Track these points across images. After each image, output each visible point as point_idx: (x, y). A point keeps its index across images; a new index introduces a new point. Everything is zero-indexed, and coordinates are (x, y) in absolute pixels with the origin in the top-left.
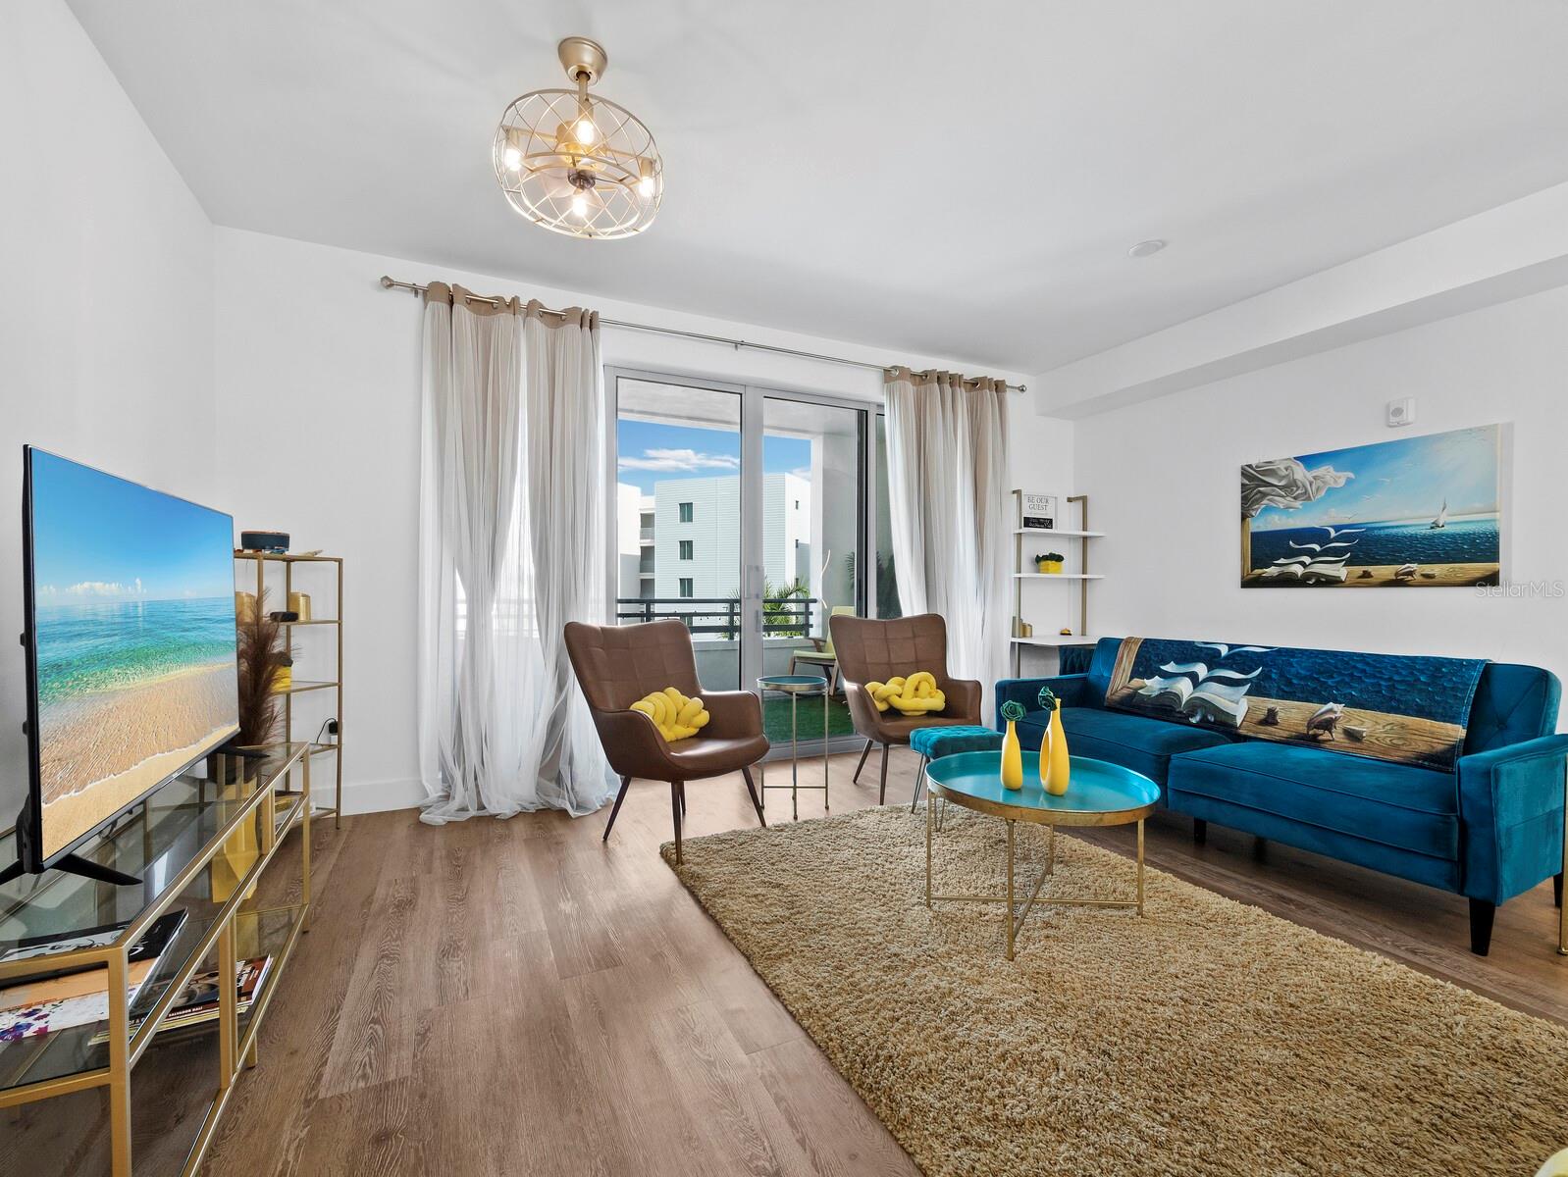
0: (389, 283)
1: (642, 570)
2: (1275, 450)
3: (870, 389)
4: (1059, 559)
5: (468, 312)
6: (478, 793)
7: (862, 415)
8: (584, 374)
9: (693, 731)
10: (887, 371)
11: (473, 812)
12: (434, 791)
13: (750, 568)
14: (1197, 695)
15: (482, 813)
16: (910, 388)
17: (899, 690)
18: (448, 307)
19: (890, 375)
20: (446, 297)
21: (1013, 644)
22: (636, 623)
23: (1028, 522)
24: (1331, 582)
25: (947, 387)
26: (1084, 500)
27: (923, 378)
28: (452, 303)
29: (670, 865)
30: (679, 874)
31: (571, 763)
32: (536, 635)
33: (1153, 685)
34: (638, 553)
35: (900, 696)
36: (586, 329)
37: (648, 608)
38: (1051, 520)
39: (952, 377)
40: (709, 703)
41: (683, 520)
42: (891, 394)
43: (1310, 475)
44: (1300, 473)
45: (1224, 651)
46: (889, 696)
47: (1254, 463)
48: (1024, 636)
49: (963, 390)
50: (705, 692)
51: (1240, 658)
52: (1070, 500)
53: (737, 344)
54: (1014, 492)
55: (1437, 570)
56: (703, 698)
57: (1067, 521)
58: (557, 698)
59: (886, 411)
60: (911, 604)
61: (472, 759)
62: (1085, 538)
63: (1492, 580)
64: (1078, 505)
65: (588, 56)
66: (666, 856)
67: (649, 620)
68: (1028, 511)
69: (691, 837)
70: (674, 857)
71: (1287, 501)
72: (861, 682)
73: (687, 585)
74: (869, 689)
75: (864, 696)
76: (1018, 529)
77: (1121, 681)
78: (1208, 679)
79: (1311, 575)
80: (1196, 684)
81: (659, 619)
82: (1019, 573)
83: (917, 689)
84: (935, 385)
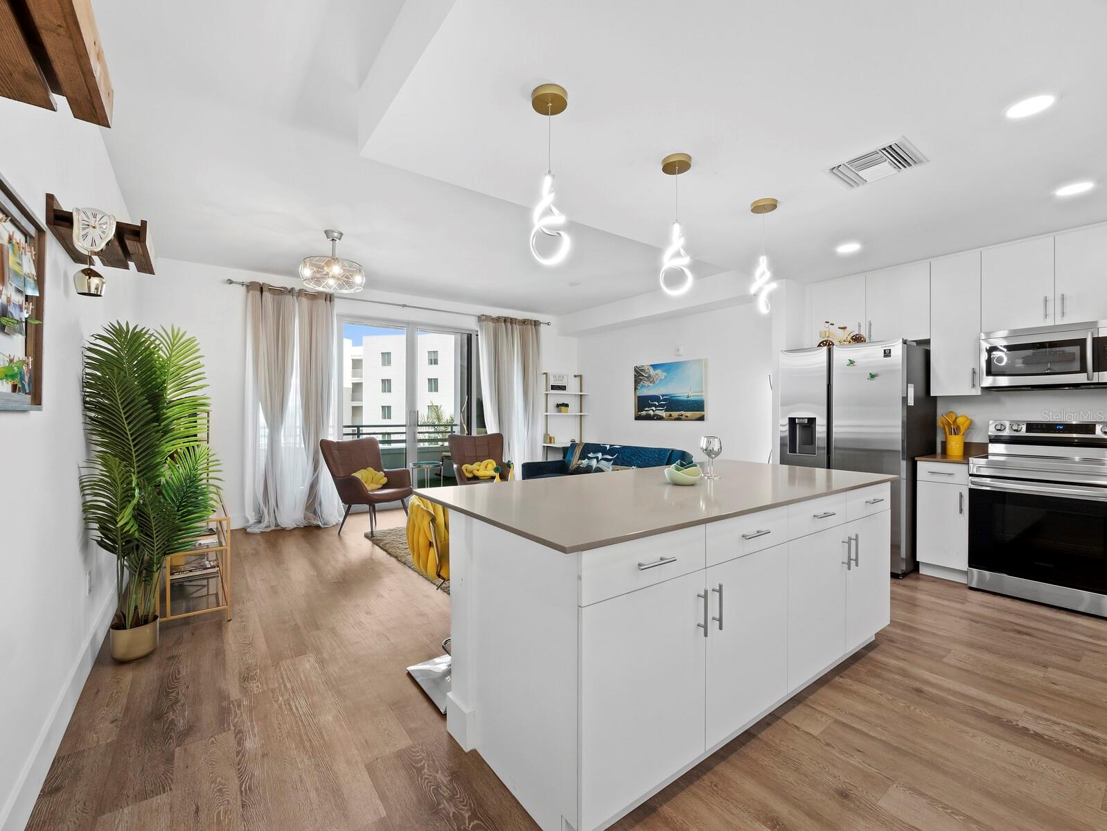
0: (230, 282)
1: (353, 400)
2: (645, 362)
3: (471, 324)
4: (567, 405)
5: (269, 294)
6: (276, 519)
7: (469, 337)
8: (327, 320)
9: (380, 486)
10: (479, 317)
11: (273, 528)
12: (252, 519)
13: (411, 411)
14: (597, 464)
15: (276, 528)
16: (491, 324)
17: (478, 468)
18: (259, 293)
19: (481, 319)
20: (259, 288)
21: (544, 446)
22: (352, 438)
23: (553, 388)
24: (660, 418)
25: (509, 324)
26: (580, 376)
27: (498, 320)
28: (262, 292)
29: (369, 539)
30: (372, 541)
31: (320, 505)
32: (303, 446)
33: (585, 462)
34: (351, 387)
35: (478, 470)
36: (328, 302)
37: (358, 430)
38: (565, 386)
39: (511, 319)
40: (387, 474)
41: (384, 364)
42: (481, 327)
43: (655, 373)
44: (652, 372)
45: (608, 447)
46: (472, 470)
47: (638, 366)
48: (550, 442)
49: (517, 325)
50: (385, 470)
51: (612, 451)
52: (575, 376)
53: (404, 306)
54: (544, 374)
55: (689, 414)
56: (384, 472)
57: (573, 387)
58: (314, 475)
59: (479, 334)
60: (492, 428)
61: (272, 502)
62: (581, 395)
63: (702, 419)
64: (578, 379)
65: (336, 234)
66: (366, 536)
67: (358, 437)
68: (552, 382)
69: (379, 529)
70: (371, 536)
71: (647, 383)
72: (461, 465)
73: (386, 411)
74: (464, 467)
75: (459, 469)
76: (547, 391)
77: (575, 461)
78: (602, 459)
79: (655, 415)
80: (598, 461)
81: (364, 437)
82: (547, 412)
83: (486, 467)
84: (503, 324)
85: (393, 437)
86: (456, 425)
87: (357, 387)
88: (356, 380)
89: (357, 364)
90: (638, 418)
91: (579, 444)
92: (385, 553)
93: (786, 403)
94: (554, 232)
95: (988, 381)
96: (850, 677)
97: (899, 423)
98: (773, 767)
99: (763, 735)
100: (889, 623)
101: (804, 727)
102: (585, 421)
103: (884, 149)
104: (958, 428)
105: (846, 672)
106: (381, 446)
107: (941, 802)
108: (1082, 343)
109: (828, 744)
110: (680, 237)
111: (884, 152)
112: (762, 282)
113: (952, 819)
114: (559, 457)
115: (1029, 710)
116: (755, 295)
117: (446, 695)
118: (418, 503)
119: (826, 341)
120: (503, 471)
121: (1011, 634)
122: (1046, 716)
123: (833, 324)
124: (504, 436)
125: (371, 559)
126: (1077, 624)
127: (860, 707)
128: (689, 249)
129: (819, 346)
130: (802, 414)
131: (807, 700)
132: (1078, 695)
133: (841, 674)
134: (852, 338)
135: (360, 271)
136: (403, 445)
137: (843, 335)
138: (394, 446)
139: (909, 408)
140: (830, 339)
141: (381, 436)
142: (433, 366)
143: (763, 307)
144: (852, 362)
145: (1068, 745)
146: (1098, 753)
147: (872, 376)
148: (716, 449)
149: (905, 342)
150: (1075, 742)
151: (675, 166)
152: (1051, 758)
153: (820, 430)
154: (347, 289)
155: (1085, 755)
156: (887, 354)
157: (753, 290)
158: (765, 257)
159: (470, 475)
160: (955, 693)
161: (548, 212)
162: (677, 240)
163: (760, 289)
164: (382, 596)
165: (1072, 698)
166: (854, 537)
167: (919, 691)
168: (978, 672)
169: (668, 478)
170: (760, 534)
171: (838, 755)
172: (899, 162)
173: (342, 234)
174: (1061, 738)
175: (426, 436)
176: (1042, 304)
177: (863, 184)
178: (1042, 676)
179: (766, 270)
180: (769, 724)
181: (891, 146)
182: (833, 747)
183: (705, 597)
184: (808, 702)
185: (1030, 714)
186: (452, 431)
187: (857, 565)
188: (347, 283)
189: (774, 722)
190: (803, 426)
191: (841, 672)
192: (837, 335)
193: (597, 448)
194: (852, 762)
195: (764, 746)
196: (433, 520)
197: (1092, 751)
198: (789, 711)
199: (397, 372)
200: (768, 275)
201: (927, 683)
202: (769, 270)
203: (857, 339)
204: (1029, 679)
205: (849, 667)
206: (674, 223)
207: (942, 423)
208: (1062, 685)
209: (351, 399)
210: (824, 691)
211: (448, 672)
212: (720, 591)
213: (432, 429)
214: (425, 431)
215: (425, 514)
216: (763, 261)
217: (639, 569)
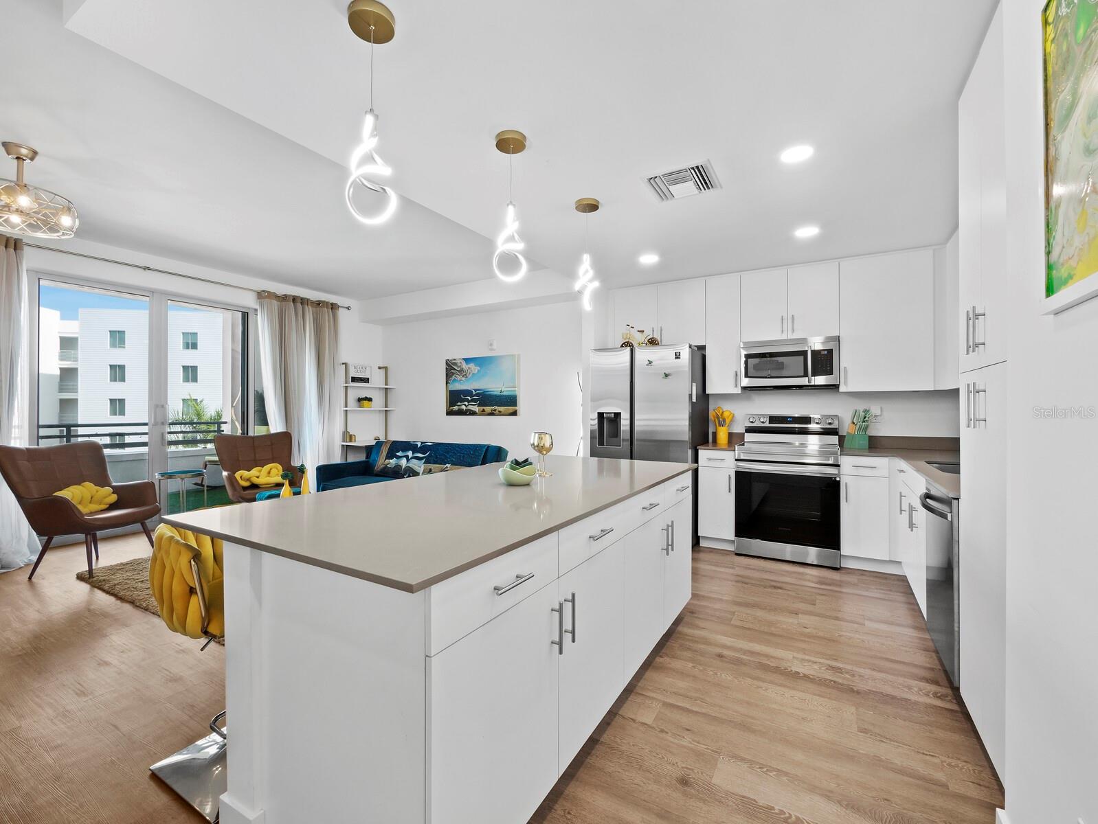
1: (61, 390)
2: (457, 355)
3: (250, 301)
4: (370, 400)
7: (245, 315)
9: (104, 507)
10: (259, 293)
13: (157, 406)
14: (408, 465)
16: (275, 303)
17: (258, 474)
19: (262, 295)
21: (343, 446)
22: (55, 443)
23: (354, 380)
24: (473, 413)
25: (299, 305)
26: (386, 368)
27: (284, 298)
29: (86, 582)
30: (91, 583)
33: (393, 461)
34: (58, 372)
35: (258, 477)
36: (12, 250)
37: (69, 431)
38: (368, 379)
39: (302, 299)
40: (116, 490)
41: (113, 346)
42: (261, 305)
43: (468, 366)
44: (464, 366)
45: (419, 444)
46: (250, 478)
47: (450, 359)
48: (351, 441)
49: (310, 307)
50: (114, 484)
51: (424, 448)
52: (380, 368)
53: (145, 268)
54: (343, 364)
55: (502, 409)
56: (112, 487)
57: (377, 380)
59: (258, 313)
62: (386, 389)
63: (515, 413)
64: (383, 371)
65: (24, 151)
66: (80, 577)
67: (68, 441)
68: (353, 374)
69: (102, 566)
70: (87, 577)
71: (459, 377)
72: (233, 471)
73: (118, 405)
74: (238, 475)
75: (231, 479)
76: (346, 383)
77: (381, 461)
78: (412, 458)
79: (467, 410)
80: (408, 460)
81: (80, 439)
82: (347, 407)
83: (269, 473)
84: (292, 303)
85: (128, 440)
86: (225, 423)
87: (68, 375)
88: (67, 364)
89: (68, 344)
90: (449, 413)
91: (386, 442)
92: (112, 599)
93: (595, 399)
94: (377, 186)
95: (745, 382)
96: (667, 655)
97: (686, 416)
98: (619, 772)
99: (605, 738)
100: (691, 596)
101: (640, 719)
102: (392, 418)
103: (693, 168)
104: (724, 420)
105: (663, 651)
106: (107, 452)
107: (758, 762)
108: (804, 353)
109: (662, 731)
110: (514, 221)
111: (692, 171)
112: (586, 279)
113: (768, 777)
114: (361, 457)
115: (796, 655)
116: (580, 292)
117: (219, 798)
118: (170, 534)
119: (627, 342)
120: (294, 476)
121: (770, 590)
122: (807, 657)
123: (633, 328)
124: (292, 435)
125: (89, 610)
126: (807, 574)
127: (682, 684)
128: (524, 234)
129: (622, 346)
130: (609, 409)
131: (637, 688)
132: (821, 634)
133: (661, 654)
134: (648, 341)
135: (69, 209)
136: (144, 450)
137: (641, 338)
138: (128, 450)
139: (693, 403)
140: (630, 341)
141: (108, 438)
142: (191, 351)
143: (587, 304)
144: (650, 362)
145: (826, 680)
146: (845, 682)
147: (666, 375)
148: (547, 445)
149: (690, 347)
150: (829, 675)
151: (509, 144)
152: (819, 695)
153: (625, 423)
154: (44, 232)
155: (836, 685)
156: (677, 356)
157: (577, 286)
158: (588, 256)
159: (246, 484)
160: (745, 652)
161: (368, 159)
162: (511, 222)
163: (584, 287)
164: (107, 664)
165: (818, 637)
166: (670, 524)
167: (720, 656)
168: (757, 628)
169: (502, 479)
170: (605, 532)
171: (672, 740)
172: (702, 184)
173: (35, 153)
174: (819, 675)
175: (180, 437)
176: (780, 321)
177: (671, 199)
178: (797, 622)
179: (589, 268)
180: (608, 724)
181: (697, 167)
182: (667, 733)
183: (560, 610)
184: (638, 690)
185: (797, 658)
186: (219, 431)
187: (673, 550)
188: (45, 223)
189: (612, 720)
190: (610, 420)
191: (660, 652)
192: (637, 338)
193: (406, 446)
194: (684, 744)
195: (608, 750)
196: (197, 556)
197: (840, 681)
198: (624, 703)
199: (135, 357)
200: (591, 273)
201: (724, 646)
202: (592, 268)
203: (653, 342)
204: (790, 628)
205: (665, 645)
206: (508, 205)
207: (714, 417)
208: (810, 628)
209: (57, 390)
210: (649, 674)
211: (221, 758)
212: (573, 601)
213: (188, 428)
214: (179, 430)
215: (183, 550)
216: (586, 259)
217: (497, 594)
